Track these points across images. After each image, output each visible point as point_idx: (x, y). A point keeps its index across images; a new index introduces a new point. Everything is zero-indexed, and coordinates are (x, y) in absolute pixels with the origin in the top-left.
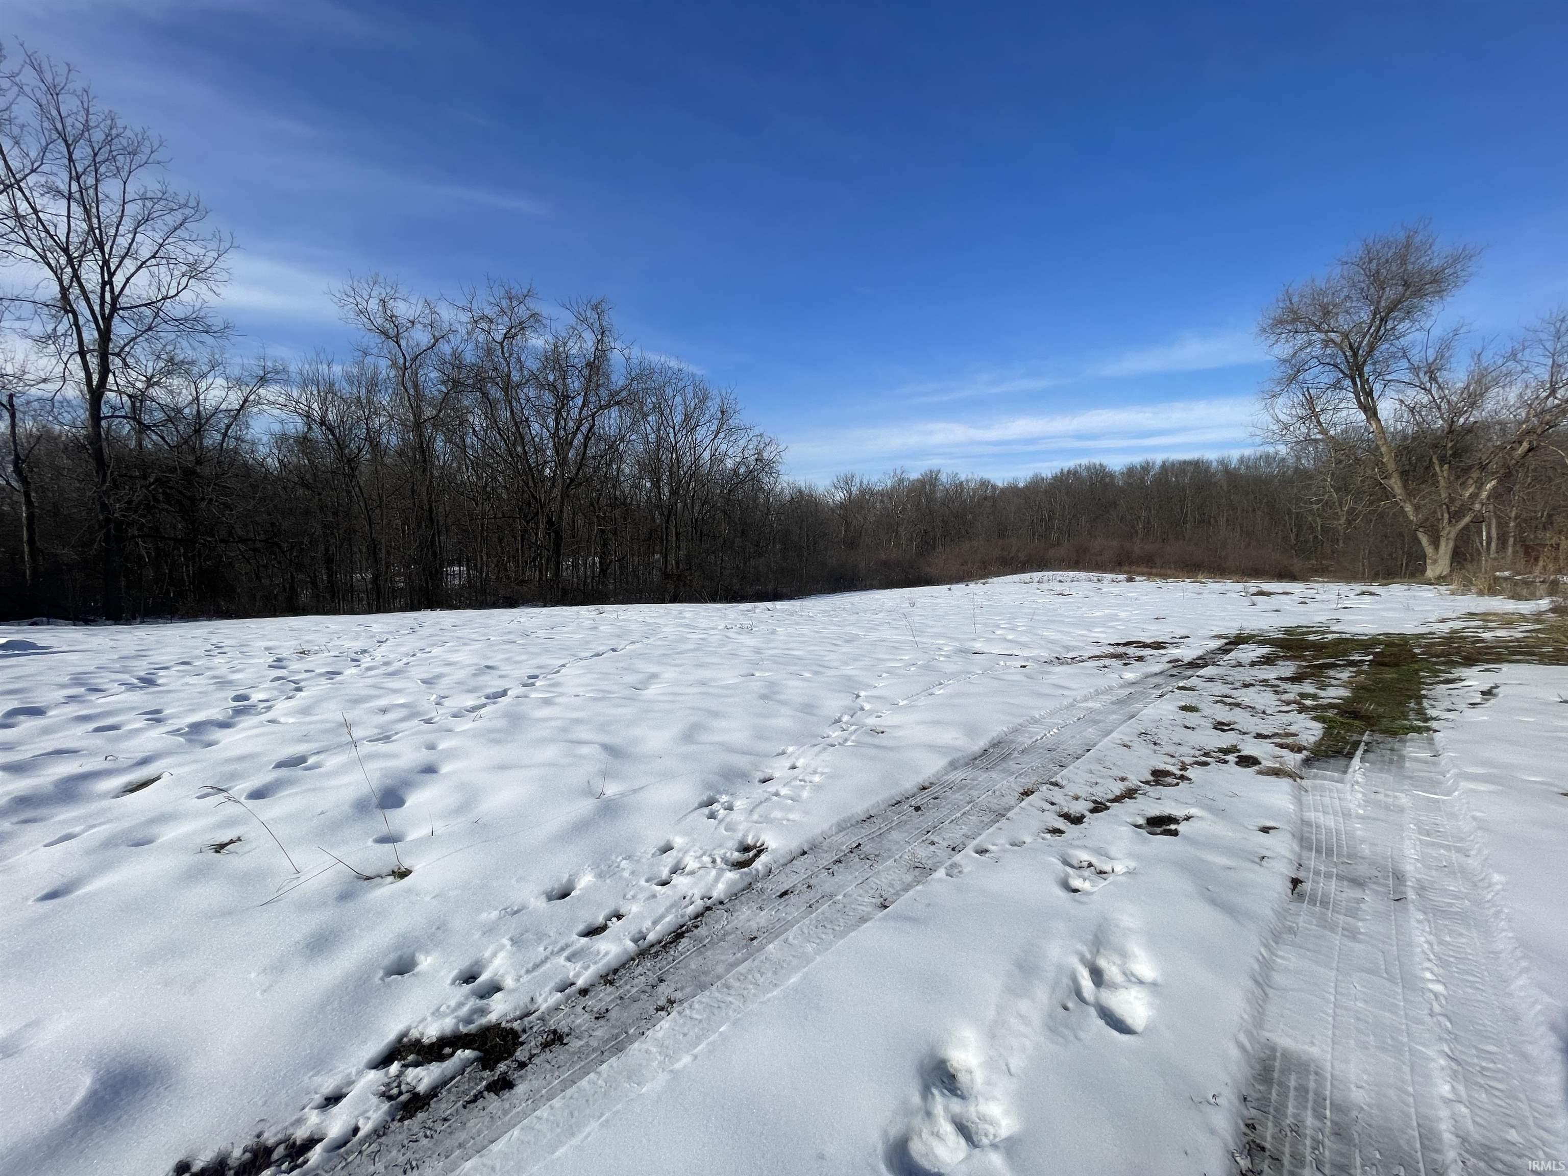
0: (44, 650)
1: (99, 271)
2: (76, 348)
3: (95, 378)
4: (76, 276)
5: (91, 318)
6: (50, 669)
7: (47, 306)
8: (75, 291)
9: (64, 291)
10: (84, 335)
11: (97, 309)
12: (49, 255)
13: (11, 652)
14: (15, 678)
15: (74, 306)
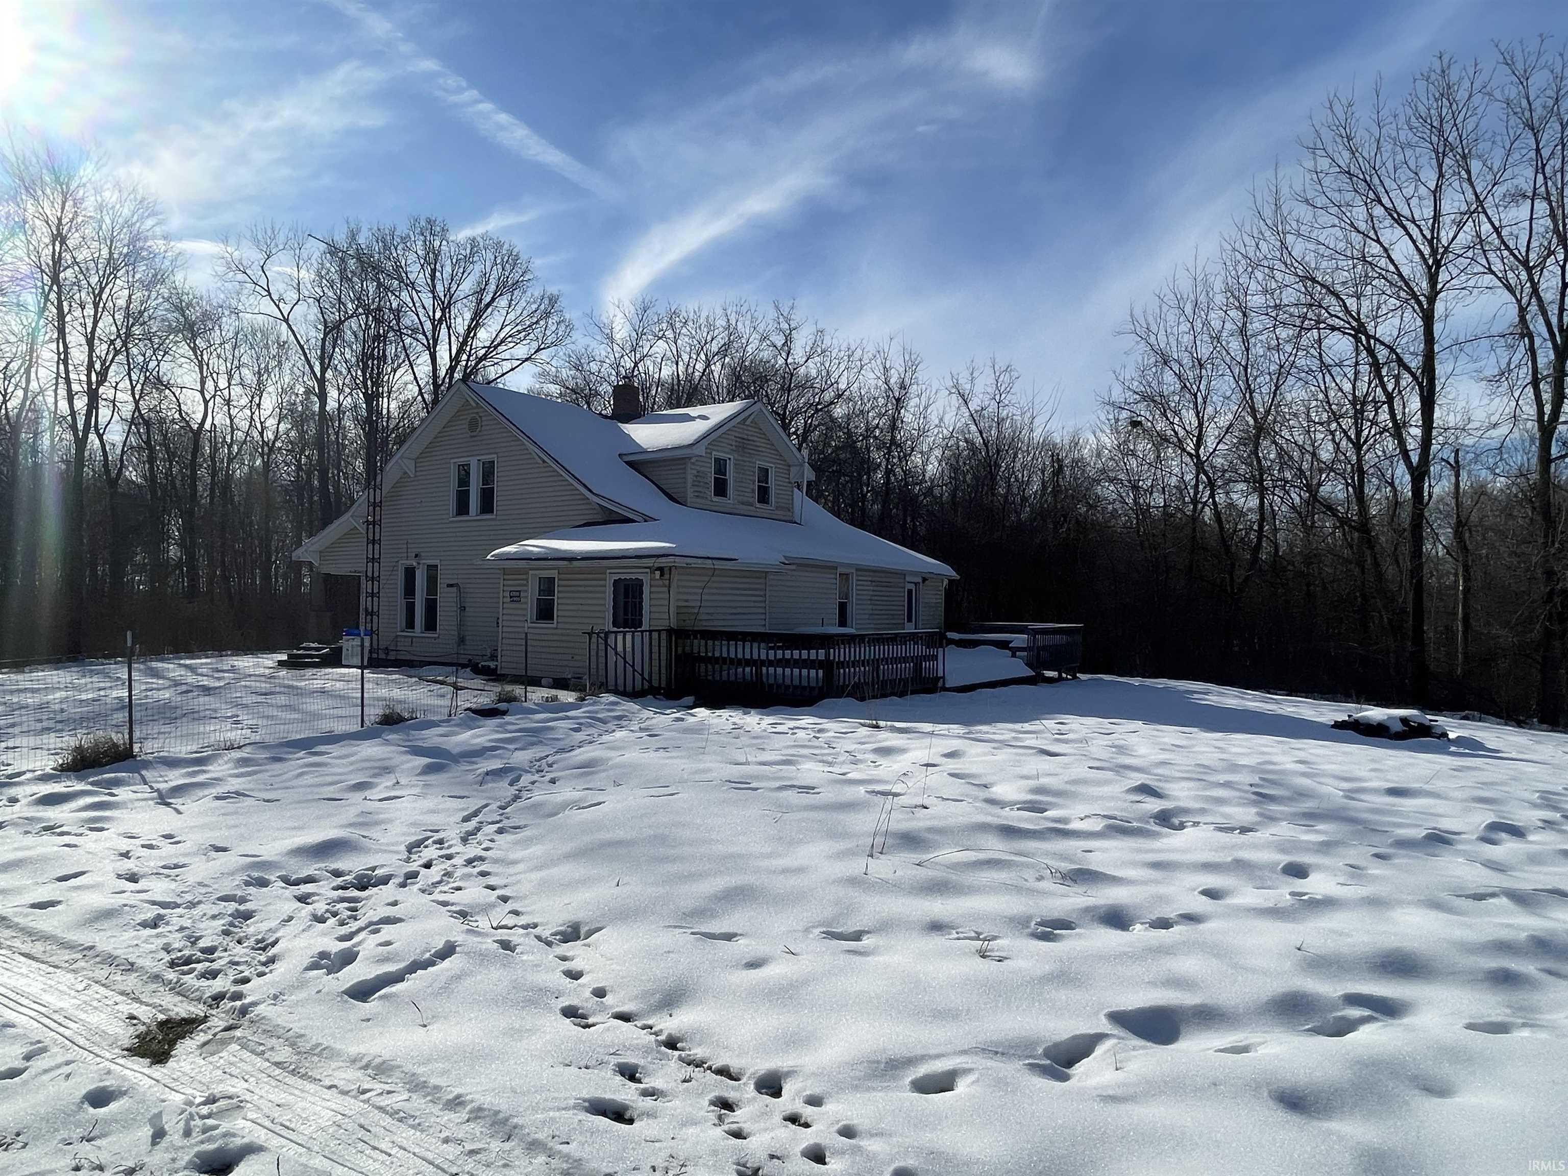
0: (1493, 754)
1: (1560, 273)
2: (1529, 378)
3: (1548, 409)
4: (1535, 291)
5: (1547, 336)
6: (1514, 779)
7: (1504, 336)
8: (1534, 308)
9: (1522, 311)
10: (1539, 360)
11: (1554, 320)
12: (1510, 275)
13: (1461, 750)
14: (1483, 784)
15: (1531, 327)
